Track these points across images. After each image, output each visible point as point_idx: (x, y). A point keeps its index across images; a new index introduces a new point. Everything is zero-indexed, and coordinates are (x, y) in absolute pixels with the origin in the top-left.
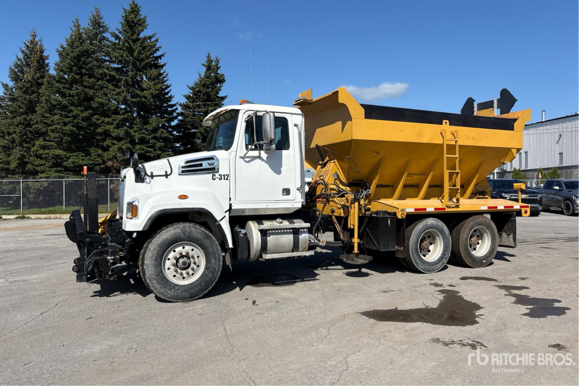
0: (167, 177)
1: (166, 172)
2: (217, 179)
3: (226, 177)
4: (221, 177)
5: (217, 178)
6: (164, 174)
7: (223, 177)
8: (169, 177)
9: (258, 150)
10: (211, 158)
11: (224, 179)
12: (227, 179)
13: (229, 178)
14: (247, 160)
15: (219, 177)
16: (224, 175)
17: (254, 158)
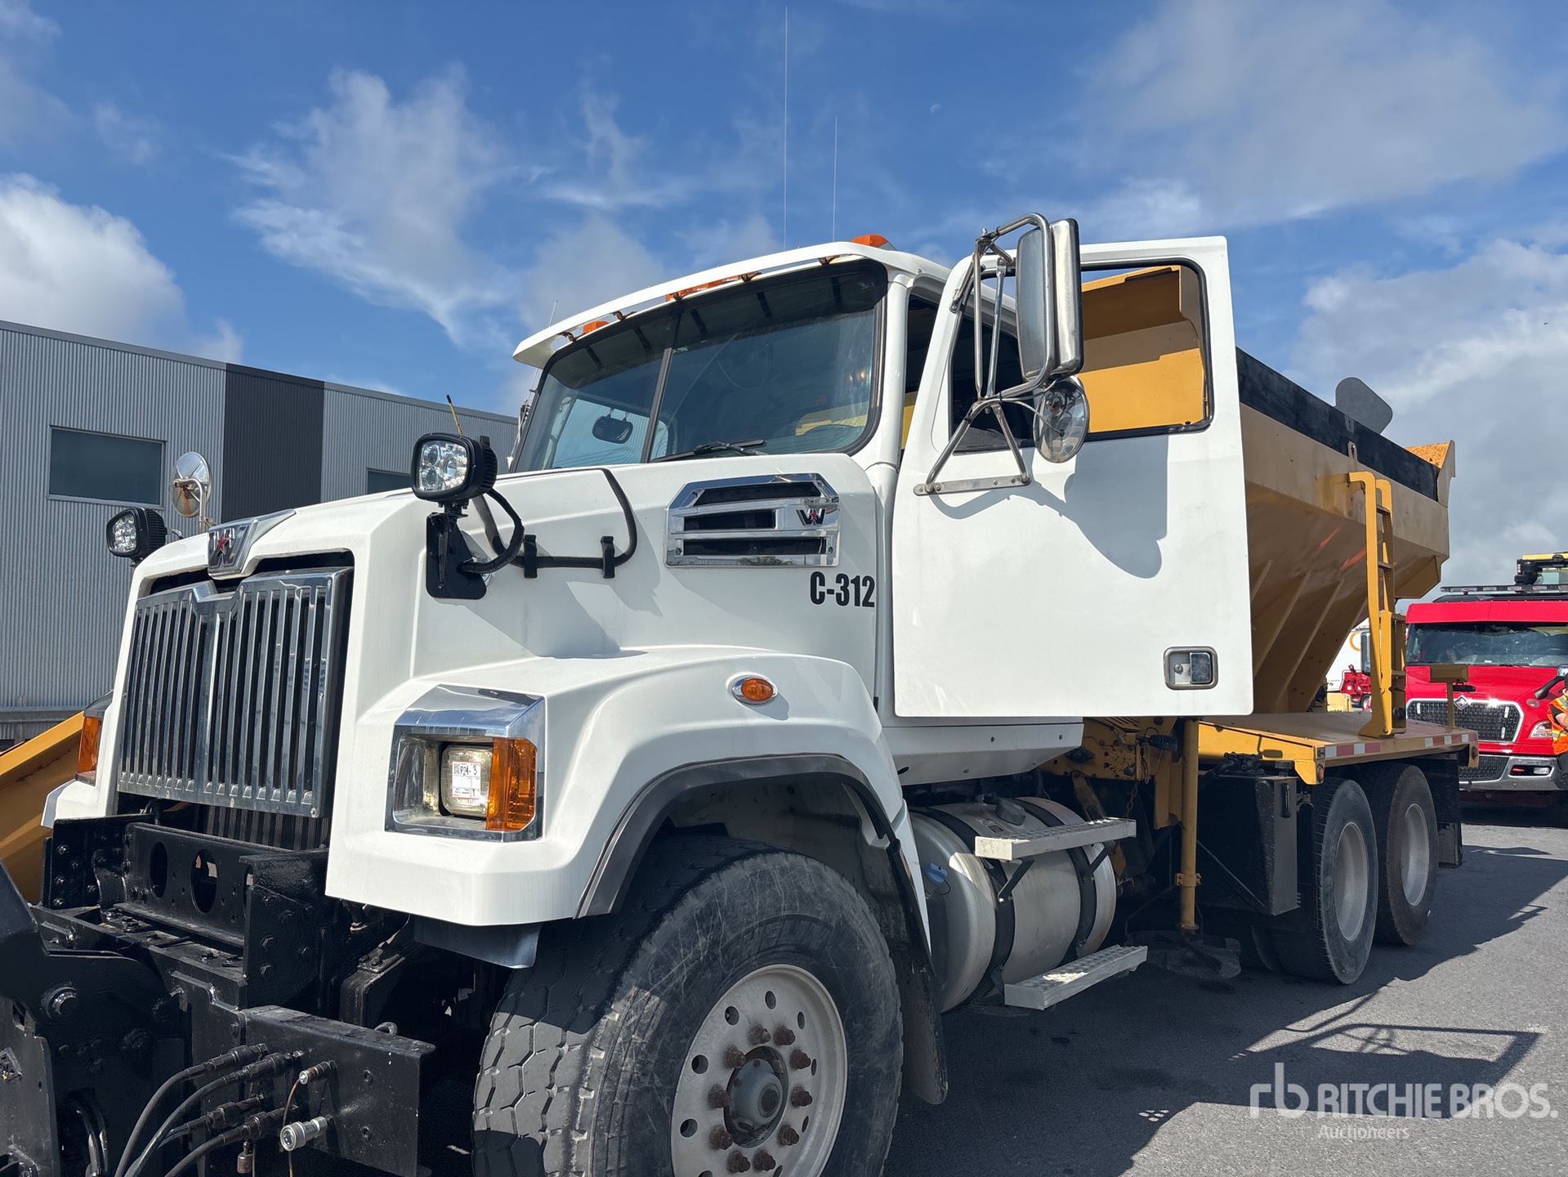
0: (609, 574)
1: (608, 541)
2: (830, 599)
3: (864, 590)
4: (844, 589)
5: (831, 592)
6: (597, 552)
7: (851, 588)
8: (618, 570)
9: (1008, 448)
10: (805, 487)
11: (857, 603)
12: (867, 603)
13: (872, 599)
14: (954, 500)
15: (837, 588)
16: (856, 581)
17: (994, 491)
